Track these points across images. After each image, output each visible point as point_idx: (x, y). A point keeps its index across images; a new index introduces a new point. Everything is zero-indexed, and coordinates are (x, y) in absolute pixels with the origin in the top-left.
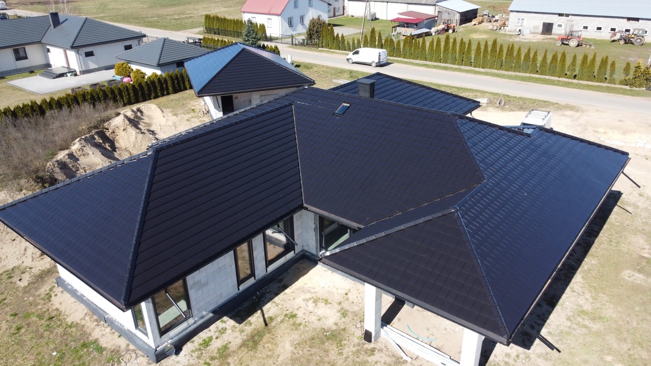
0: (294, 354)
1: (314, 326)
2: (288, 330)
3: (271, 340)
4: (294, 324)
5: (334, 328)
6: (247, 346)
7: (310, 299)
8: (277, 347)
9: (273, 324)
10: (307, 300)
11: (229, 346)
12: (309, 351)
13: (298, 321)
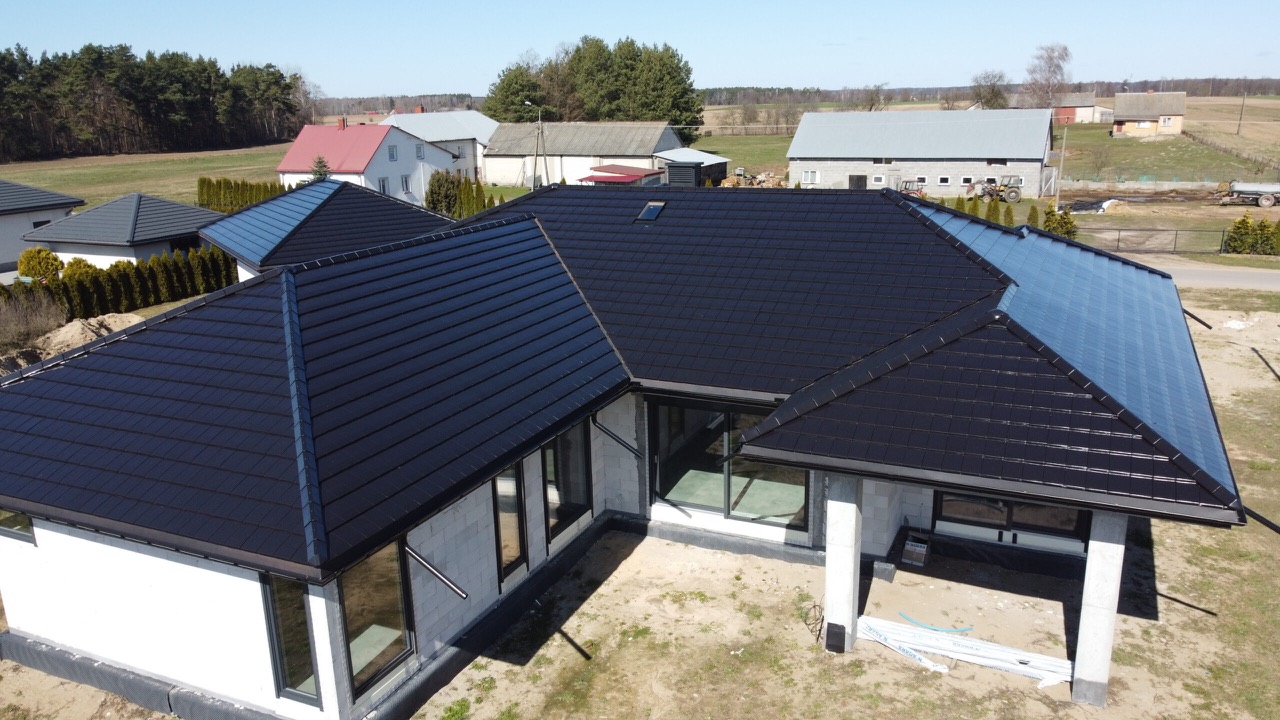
0: (683, 701)
1: (701, 644)
2: (644, 660)
3: (614, 684)
4: (652, 646)
5: (746, 640)
6: (563, 705)
7: (664, 596)
8: (636, 693)
9: (603, 653)
10: (657, 601)
11: (517, 710)
12: (714, 690)
13: (659, 640)
